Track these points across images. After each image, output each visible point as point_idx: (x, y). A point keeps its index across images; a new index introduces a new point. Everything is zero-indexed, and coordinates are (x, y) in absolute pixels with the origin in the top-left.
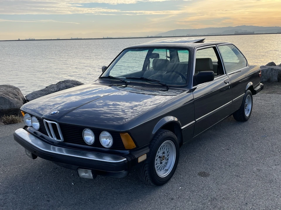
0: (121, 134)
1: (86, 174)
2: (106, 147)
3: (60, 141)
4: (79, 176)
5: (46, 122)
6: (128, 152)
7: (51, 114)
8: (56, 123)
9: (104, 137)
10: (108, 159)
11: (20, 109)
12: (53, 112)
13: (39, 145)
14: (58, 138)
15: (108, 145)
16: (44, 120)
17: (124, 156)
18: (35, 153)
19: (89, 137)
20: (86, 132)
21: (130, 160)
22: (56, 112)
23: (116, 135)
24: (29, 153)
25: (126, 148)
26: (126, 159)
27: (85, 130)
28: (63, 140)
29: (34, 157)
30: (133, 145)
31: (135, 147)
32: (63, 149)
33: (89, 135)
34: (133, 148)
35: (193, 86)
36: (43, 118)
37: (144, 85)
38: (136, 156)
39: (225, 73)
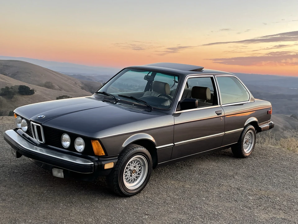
0: (92, 141)
1: (59, 174)
2: (78, 151)
3: (42, 142)
5: (33, 124)
7: (39, 118)
8: (39, 125)
10: (79, 162)
11: (14, 111)
12: (40, 116)
14: (41, 140)
15: (80, 150)
16: (31, 122)
17: (92, 160)
21: (96, 164)
22: (42, 116)
24: (15, 152)
25: (95, 155)
26: (93, 163)
27: (64, 135)
28: (45, 142)
29: (18, 155)
30: (102, 152)
31: (104, 154)
34: (102, 155)
35: (176, 111)
36: (31, 121)
37: (131, 104)
38: (103, 163)
39: (219, 104)
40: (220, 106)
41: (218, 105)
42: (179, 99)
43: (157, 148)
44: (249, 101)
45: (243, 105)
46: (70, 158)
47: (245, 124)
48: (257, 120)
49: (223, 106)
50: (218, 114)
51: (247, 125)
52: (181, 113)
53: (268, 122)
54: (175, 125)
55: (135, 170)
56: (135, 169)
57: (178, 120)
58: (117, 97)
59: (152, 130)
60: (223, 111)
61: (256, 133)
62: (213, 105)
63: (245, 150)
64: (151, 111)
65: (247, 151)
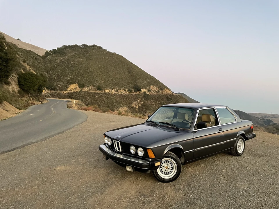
0: (147, 150)
2: (140, 155)
3: (120, 151)
6: (151, 159)
7: (118, 137)
8: (119, 142)
9: (140, 151)
10: (140, 162)
13: (110, 152)
14: (119, 149)
15: (141, 155)
16: (114, 140)
17: (148, 161)
18: (108, 156)
19: (133, 150)
21: (151, 164)
25: (150, 157)
26: (149, 163)
27: (131, 146)
29: (107, 159)
30: (153, 156)
31: (155, 157)
32: (121, 155)
34: (153, 158)
35: (194, 130)
37: (167, 127)
38: (154, 162)
41: (219, 125)
42: (195, 123)
43: (184, 152)
46: (136, 160)
47: (237, 136)
48: (244, 133)
49: (222, 125)
50: (220, 131)
51: (238, 136)
52: (197, 131)
53: (251, 134)
54: (194, 138)
56: (168, 166)
57: (196, 136)
58: (158, 123)
59: (181, 142)
60: (223, 128)
61: (245, 141)
62: (216, 125)
64: (179, 131)
65: (240, 152)
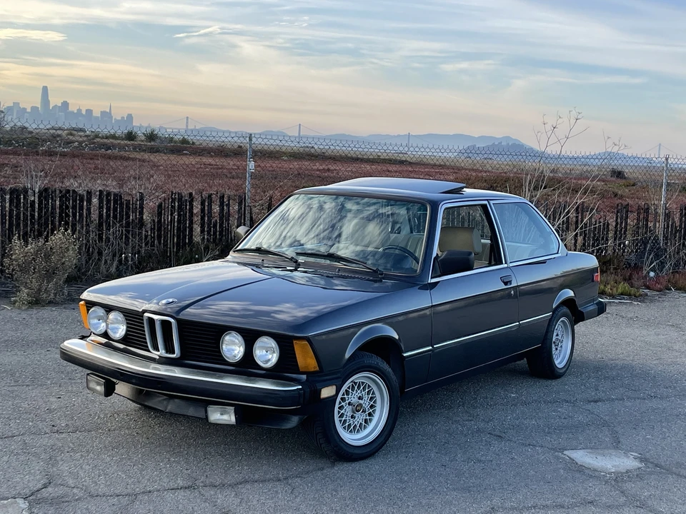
0: (294, 342)
1: (223, 416)
2: (263, 365)
3: (174, 356)
4: (208, 421)
5: (151, 319)
6: (304, 377)
7: (164, 304)
8: (172, 320)
9: (262, 348)
12: (165, 300)
14: (170, 349)
15: (266, 363)
17: (298, 382)
19: (233, 348)
20: (227, 338)
21: (307, 389)
22: (170, 300)
23: (285, 344)
24: (98, 384)
25: (301, 370)
26: (301, 387)
27: (227, 335)
28: (179, 356)
30: (313, 365)
31: (318, 369)
33: (234, 343)
34: (313, 370)
35: (432, 278)
39: (504, 262)
40: (506, 265)
42: (435, 254)
43: (405, 355)
44: (558, 253)
45: (545, 263)
47: (555, 305)
48: (574, 296)
49: (511, 265)
50: (506, 284)
51: (558, 307)
52: (439, 282)
53: (594, 300)
54: (432, 306)
55: (361, 405)
56: (361, 402)
59: (394, 319)
60: (513, 275)
61: (575, 324)
62: (490, 265)
63: (556, 362)
65: (560, 363)
